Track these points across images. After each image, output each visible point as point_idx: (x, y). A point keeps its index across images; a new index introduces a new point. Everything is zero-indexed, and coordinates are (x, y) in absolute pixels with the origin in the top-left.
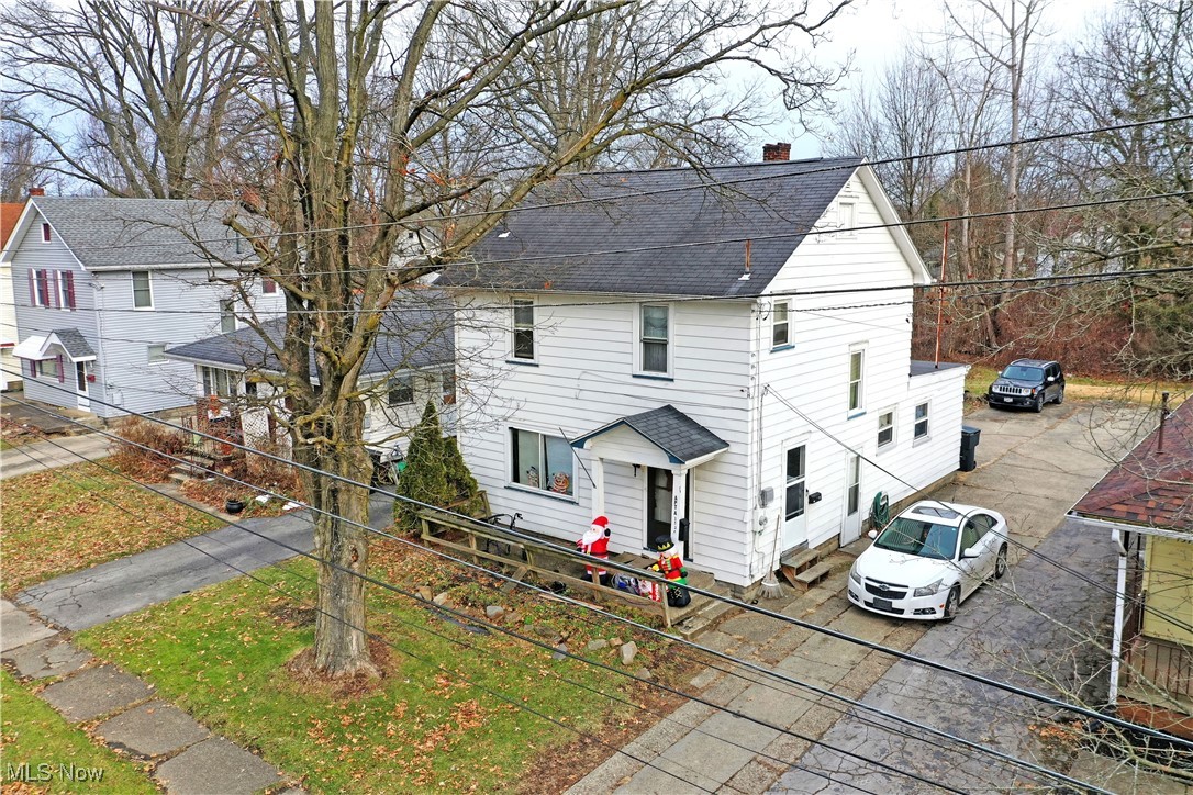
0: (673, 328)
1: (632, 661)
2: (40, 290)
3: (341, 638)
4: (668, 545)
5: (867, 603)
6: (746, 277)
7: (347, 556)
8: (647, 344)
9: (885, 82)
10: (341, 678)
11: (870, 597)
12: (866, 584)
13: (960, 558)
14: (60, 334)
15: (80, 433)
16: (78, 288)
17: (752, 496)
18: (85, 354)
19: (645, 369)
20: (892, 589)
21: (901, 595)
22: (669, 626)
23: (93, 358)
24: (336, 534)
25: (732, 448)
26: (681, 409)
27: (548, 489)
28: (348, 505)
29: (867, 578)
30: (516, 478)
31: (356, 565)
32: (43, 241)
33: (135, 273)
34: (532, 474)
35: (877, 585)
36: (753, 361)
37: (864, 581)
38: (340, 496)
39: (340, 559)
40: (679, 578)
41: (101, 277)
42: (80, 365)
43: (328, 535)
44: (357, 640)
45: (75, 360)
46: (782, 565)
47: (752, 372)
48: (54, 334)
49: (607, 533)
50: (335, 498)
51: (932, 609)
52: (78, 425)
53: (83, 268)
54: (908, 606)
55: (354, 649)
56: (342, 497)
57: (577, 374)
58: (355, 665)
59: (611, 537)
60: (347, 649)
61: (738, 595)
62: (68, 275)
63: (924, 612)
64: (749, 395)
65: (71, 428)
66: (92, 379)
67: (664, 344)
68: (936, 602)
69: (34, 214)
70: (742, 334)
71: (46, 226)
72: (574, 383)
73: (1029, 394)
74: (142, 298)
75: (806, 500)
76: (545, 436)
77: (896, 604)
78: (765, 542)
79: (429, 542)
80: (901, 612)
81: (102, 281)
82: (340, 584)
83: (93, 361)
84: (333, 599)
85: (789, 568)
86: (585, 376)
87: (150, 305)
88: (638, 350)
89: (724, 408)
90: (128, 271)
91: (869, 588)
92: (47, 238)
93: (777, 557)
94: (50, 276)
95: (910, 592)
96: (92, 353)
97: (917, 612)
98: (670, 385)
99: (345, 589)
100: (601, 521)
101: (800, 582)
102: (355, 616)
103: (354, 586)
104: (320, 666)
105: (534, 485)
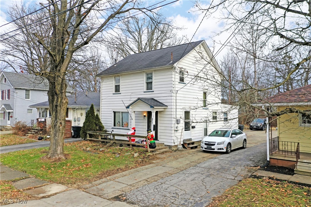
0: (154, 78)
1: (137, 157)
2: (2, 96)
3: (55, 148)
4: (150, 131)
5: (205, 148)
6: (171, 62)
7: (58, 124)
8: (147, 83)
9: (223, 59)
10: (54, 159)
11: (206, 146)
12: (205, 143)
13: (231, 137)
14: (5, 105)
15: (6, 130)
16: (11, 93)
17: (174, 121)
18: (10, 110)
19: (147, 90)
20: (211, 143)
21: (214, 145)
22: (149, 151)
23: (12, 111)
24: (56, 118)
25: (169, 107)
26: (156, 99)
27: (123, 127)
28: (60, 111)
29: (205, 142)
30: (115, 125)
31: (61, 127)
32: (4, 83)
33: (26, 90)
34: (119, 123)
35: (207, 143)
36: (173, 83)
37: (204, 142)
38: (58, 107)
39: (56, 125)
40: (153, 140)
41: (17, 90)
42: (9, 112)
43: (54, 119)
44: (60, 149)
45: (8, 111)
46: (184, 143)
47: (173, 86)
48: (3, 105)
49: (135, 131)
50: (56, 108)
51: (223, 148)
52: (6, 129)
53: (12, 87)
54: (216, 148)
55: (59, 152)
56: (59, 108)
57: (130, 94)
58: (59, 156)
59: (136, 132)
60: (57, 152)
61: (170, 148)
62: (9, 91)
63: (220, 149)
64: (172, 92)
65: (4, 129)
66: (11, 117)
67: (151, 83)
68: (224, 146)
69: (3, 76)
70: (170, 76)
71: (5, 79)
72: (129, 97)
73: (260, 125)
74: (27, 96)
75: (191, 127)
76: (122, 112)
77: (213, 147)
78: (178, 134)
79: (89, 140)
80: (214, 149)
81: (17, 91)
82: (56, 133)
83: (12, 112)
84: (54, 137)
85: (186, 143)
86: (132, 94)
87: (29, 99)
88: (145, 85)
89: (166, 96)
90: (24, 89)
91: (206, 144)
92: (5, 82)
93: (182, 140)
94: (4, 92)
95: (216, 144)
96: (12, 110)
97: (218, 149)
98: (153, 93)
99: (57, 134)
100: (134, 128)
101: (189, 147)
102: (60, 142)
103: (60, 133)
104: (49, 157)
105: (119, 126)
